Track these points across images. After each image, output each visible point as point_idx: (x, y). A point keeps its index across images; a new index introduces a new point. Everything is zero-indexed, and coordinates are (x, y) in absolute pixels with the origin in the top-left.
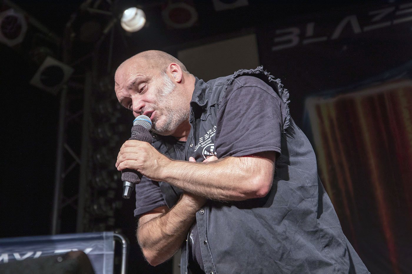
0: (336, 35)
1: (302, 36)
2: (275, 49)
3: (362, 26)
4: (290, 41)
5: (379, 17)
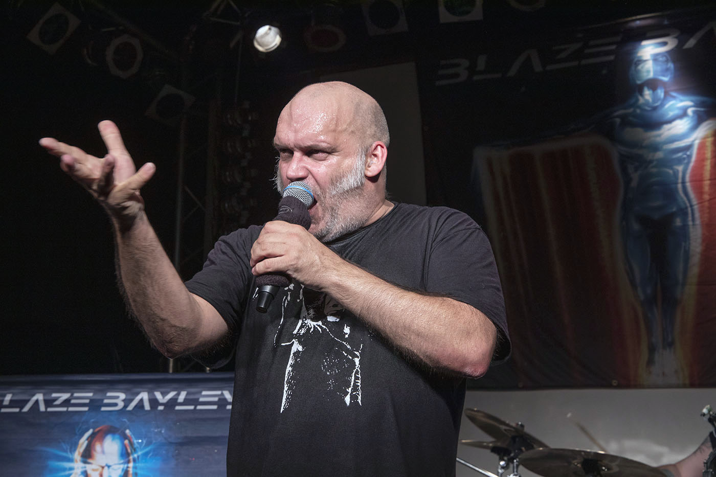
0: (512, 72)
1: (472, 70)
3: (544, 63)
4: (457, 75)
5: (563, 55)
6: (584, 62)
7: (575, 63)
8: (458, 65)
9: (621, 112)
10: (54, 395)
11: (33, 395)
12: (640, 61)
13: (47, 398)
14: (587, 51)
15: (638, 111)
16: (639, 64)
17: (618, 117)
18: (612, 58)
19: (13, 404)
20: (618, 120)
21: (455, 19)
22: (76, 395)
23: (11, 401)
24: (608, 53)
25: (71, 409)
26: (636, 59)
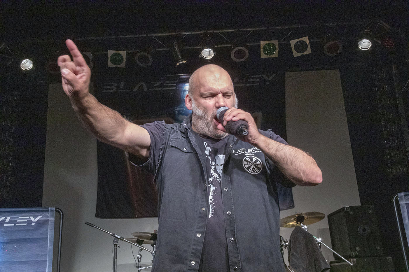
0: (135, 90)
1: (118, 87)
2: (103, 91)
3: (148, 88)
4: (112, 89)
5: (156, 85)
6: (163, 89)
7: (161, 89)
8: (113, 85)
9: (178, 109)
12: (185, 91)
14: (164, 85)
15: (184, 109)
16: (185, 92)
17: (176, 111)
18: (174, 88)
20: (177, 112)
21: (114, 66)
24: (174, 86)
26: (184, 90)
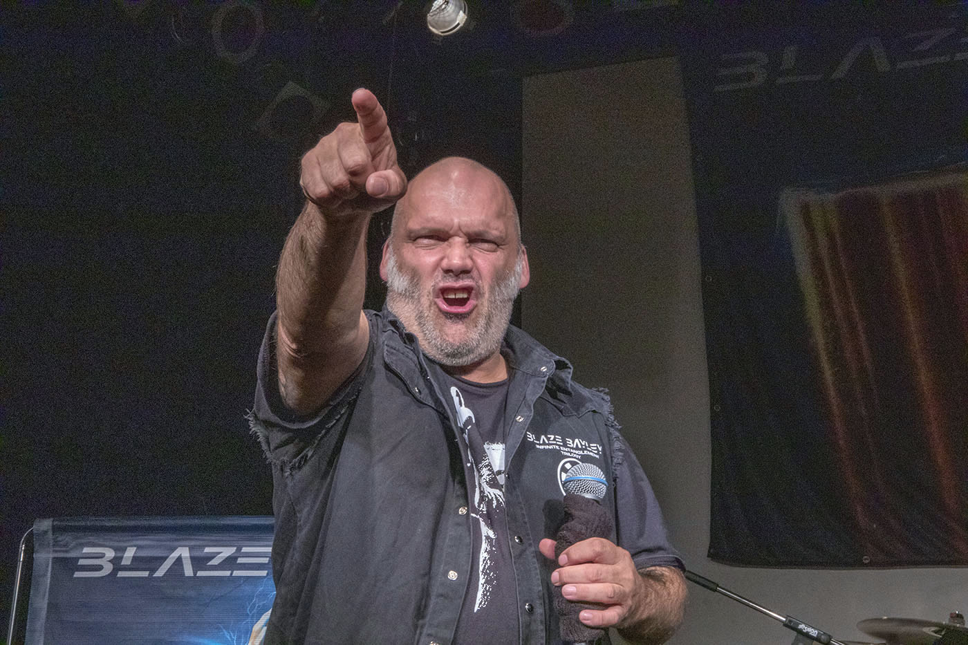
0: (841, 71)
3: (893, 58)
4: (750, 76)
5: (925, 46)
6: (958, 57)
8: (752, 61)
10: (207, 550)
11: (173, 549)
13: (197, 554)
19: (138, 563)
22: (245, 550)
23: (135, 558)
25: (236, 573)
